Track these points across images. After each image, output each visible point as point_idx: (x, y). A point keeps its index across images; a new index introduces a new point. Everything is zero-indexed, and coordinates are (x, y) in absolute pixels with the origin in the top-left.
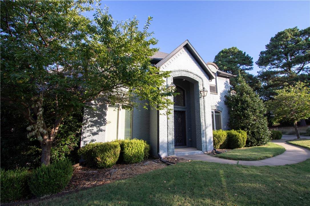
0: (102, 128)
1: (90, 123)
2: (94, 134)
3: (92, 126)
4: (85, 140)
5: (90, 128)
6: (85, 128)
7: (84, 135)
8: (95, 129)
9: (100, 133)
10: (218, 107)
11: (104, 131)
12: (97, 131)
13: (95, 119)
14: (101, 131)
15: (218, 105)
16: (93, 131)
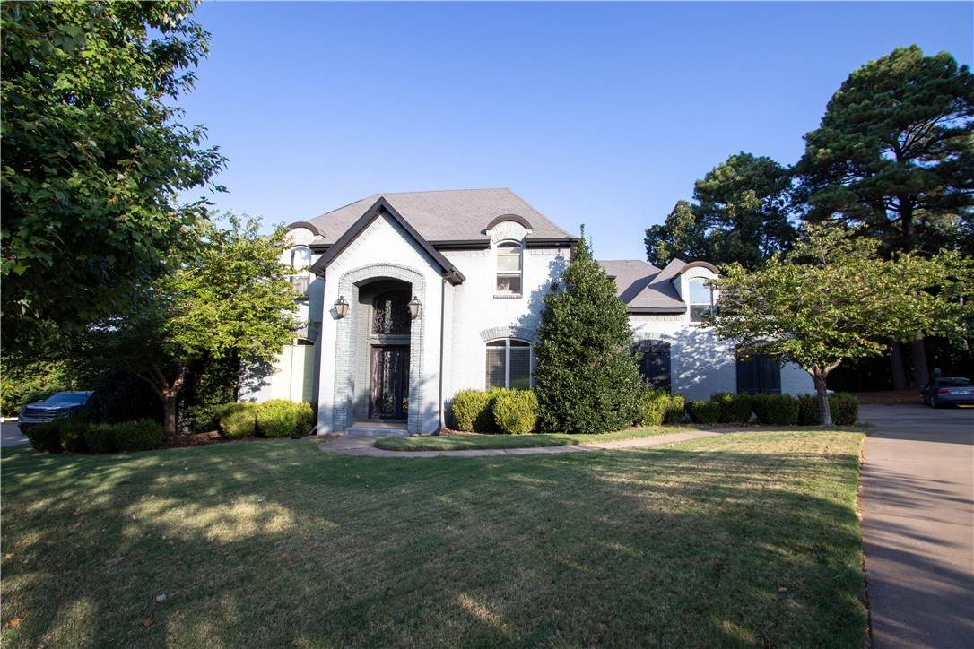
0: (266, 379)
1: (249, 372)
2: (255, 389)
3: (251, 377)
4: (242, 398)
5: (250, 380)
6: (243, 379)
7: (241, 391)
8: (256, 382)
9: (262, 388)
10: (519, 330)
11: (269, 384)
12: (259, 385)
13: (255, 366)
14: (264, 384)
15: (520, 325)
16: (253, 385)
